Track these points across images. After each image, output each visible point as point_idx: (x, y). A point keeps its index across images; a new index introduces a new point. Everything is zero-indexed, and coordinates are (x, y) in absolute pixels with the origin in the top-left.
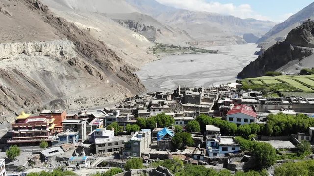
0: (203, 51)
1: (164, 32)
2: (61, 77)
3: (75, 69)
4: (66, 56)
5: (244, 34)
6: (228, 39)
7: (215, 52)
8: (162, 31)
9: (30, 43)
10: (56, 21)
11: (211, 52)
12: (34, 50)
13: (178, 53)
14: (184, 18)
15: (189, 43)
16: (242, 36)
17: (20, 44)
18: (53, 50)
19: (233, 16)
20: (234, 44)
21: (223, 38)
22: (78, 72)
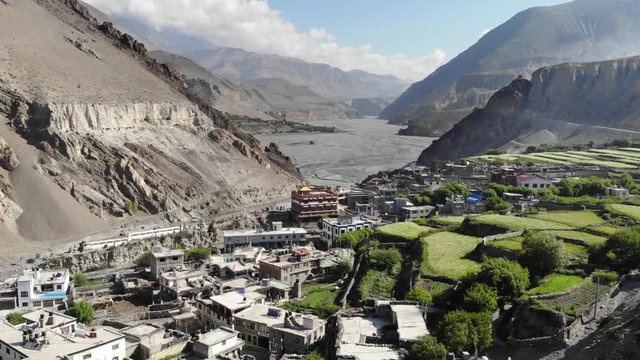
0: (309, 129)
1: (225, 91)
2: (211, 158)
3: (222, 147)
4: (204, 126)
5: (354, 100)
6: (330, 108)
7: (331, 130)
8: (220, 88)
9: (155, 106)
10: (162, 70)
11: (324, 130)
12: (161, 117)
13: (266, 131)
14: (235, 64)
15: (271, 114)
16: (350, 103)
17: (143, 105)
18: (185, 117)
19: (327, 66)
20: (341, 118)
21: (321, 107)
22: (227, 151)
